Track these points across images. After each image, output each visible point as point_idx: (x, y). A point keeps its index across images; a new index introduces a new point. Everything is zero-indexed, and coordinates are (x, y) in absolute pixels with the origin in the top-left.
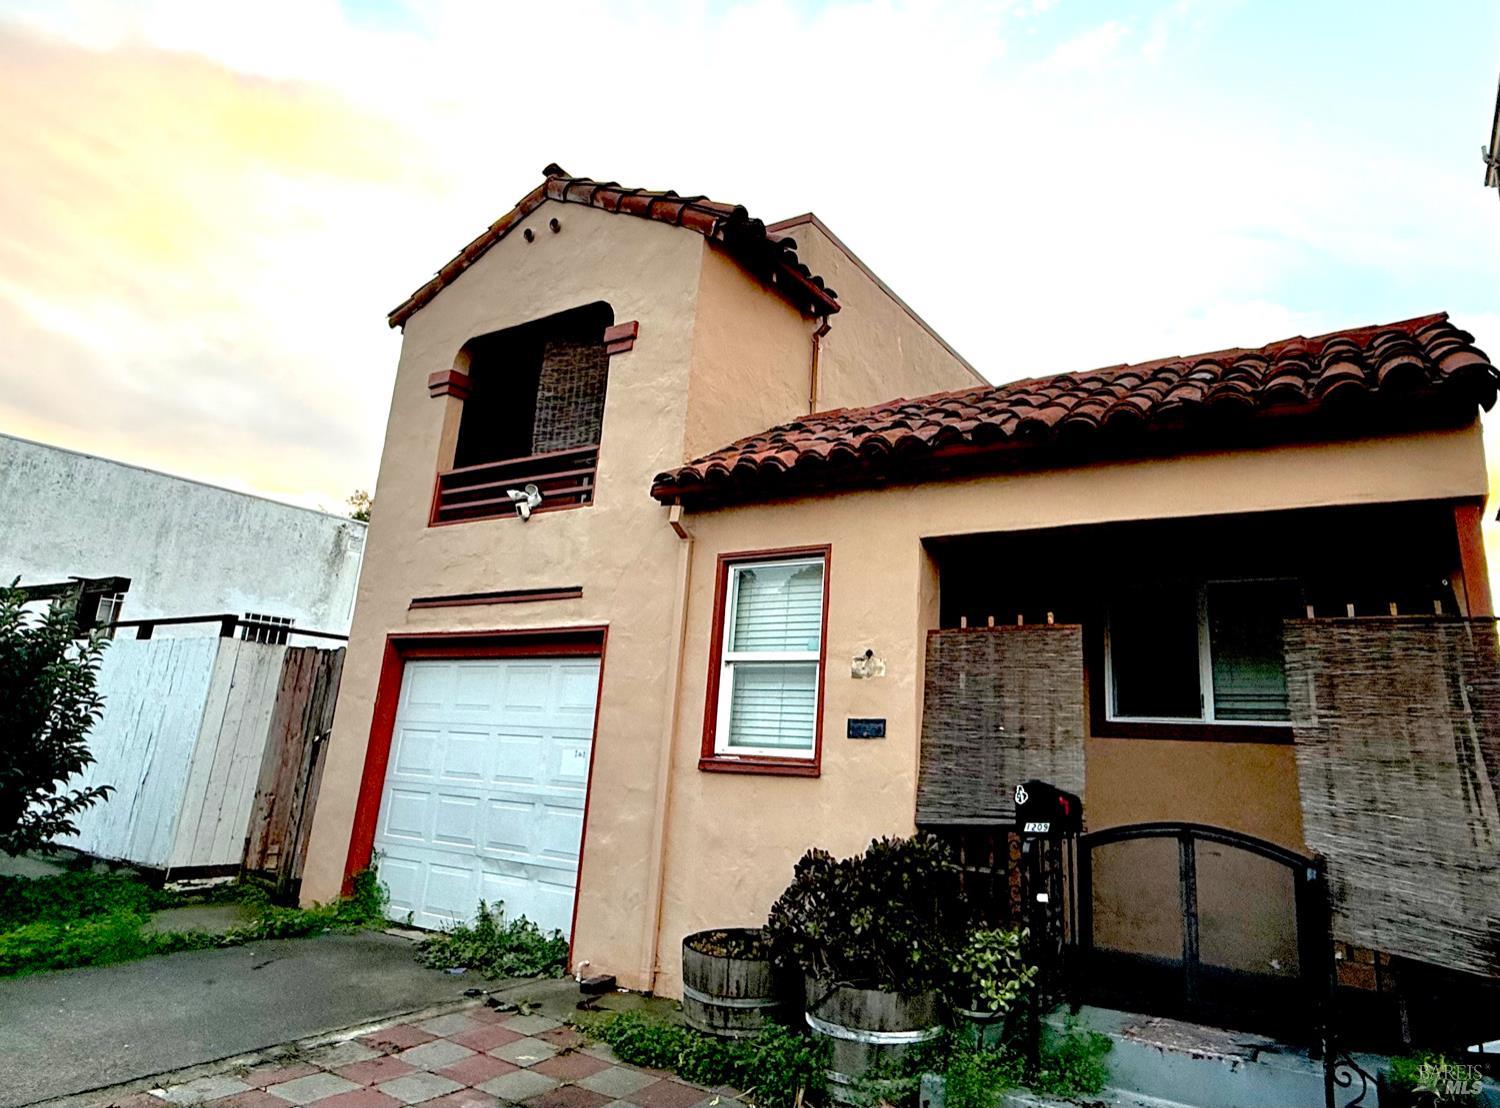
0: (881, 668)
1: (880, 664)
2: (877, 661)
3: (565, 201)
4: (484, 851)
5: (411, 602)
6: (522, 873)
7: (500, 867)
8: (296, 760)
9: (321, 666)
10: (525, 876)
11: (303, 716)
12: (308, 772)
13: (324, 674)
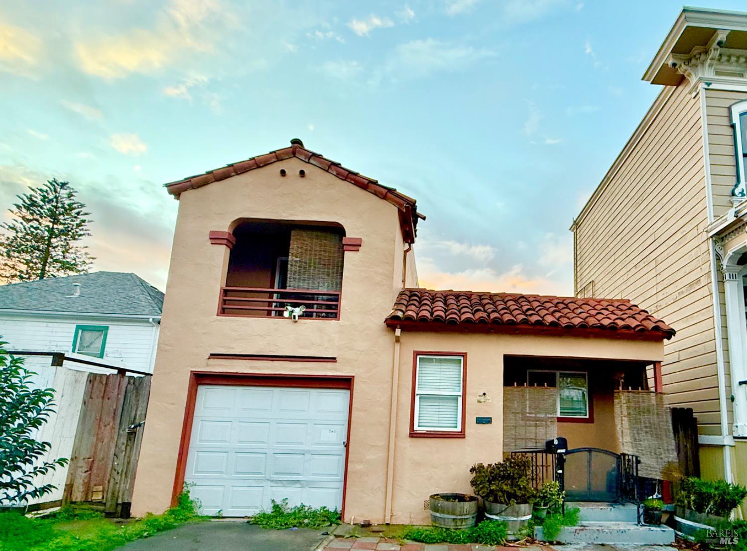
0: (489, 400)
1: (488, 398)
2: (487, 396)
3: (308, 163)
4: (271, 477)
5: (209, 355)
6: (298, 485)
7: (283, 484)
8: (112, 438)
9: (127, 385)
10: (300, 486)
11: (114, 414)
12: (126, 445)
13: (132, 390)
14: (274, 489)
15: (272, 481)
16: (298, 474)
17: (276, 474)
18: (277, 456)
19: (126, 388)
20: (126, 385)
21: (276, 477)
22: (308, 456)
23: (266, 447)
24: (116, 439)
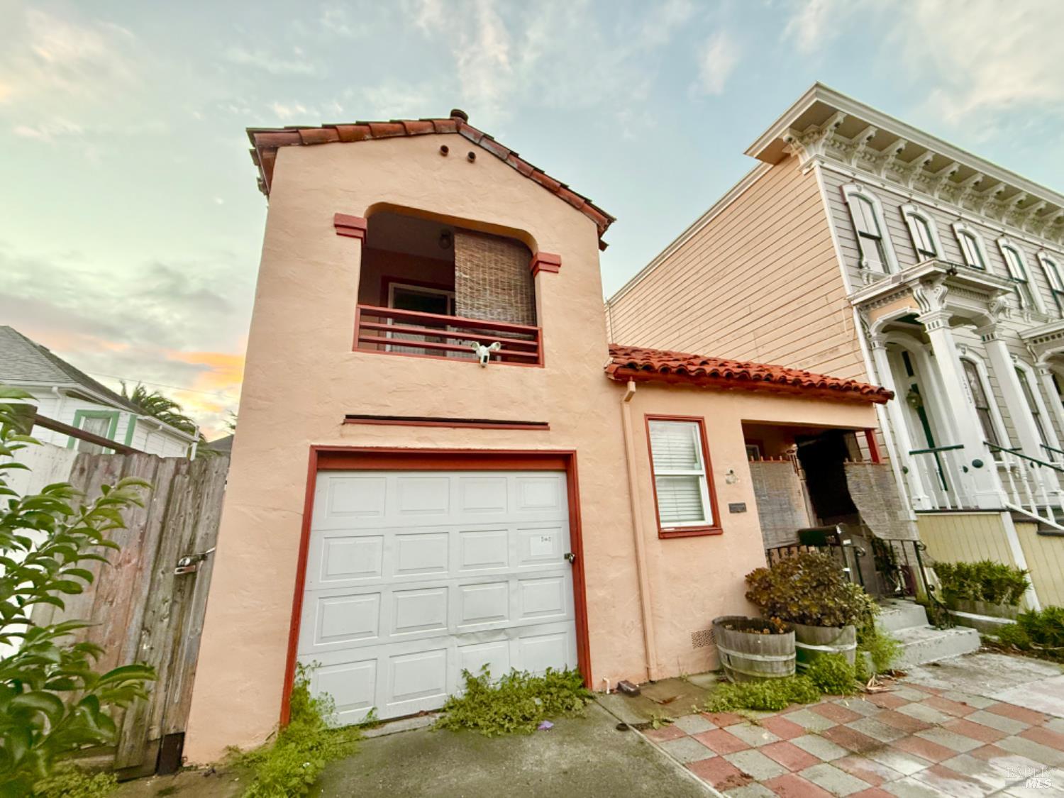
0: (738, 479)
2: (735, 475)
3: (479, 145)
4: (459, 629)
5: (344, 417)
6: (502, 636)
7: (477, 638)
8: (135, 591)
9: (174, 476)
10: (506, 637)
11: (142, 536)
12: (170, 602)
13: (185, 486)
14: (465, 650)
15: (460, 636)
16: (502, 617)
17: (466, 621)
18: (466, 589)
19: (172, 481)
20: (170, 477)
21: (468, 628)
22: (513, 584)
23: (446, 577)
24: (145, 593)
